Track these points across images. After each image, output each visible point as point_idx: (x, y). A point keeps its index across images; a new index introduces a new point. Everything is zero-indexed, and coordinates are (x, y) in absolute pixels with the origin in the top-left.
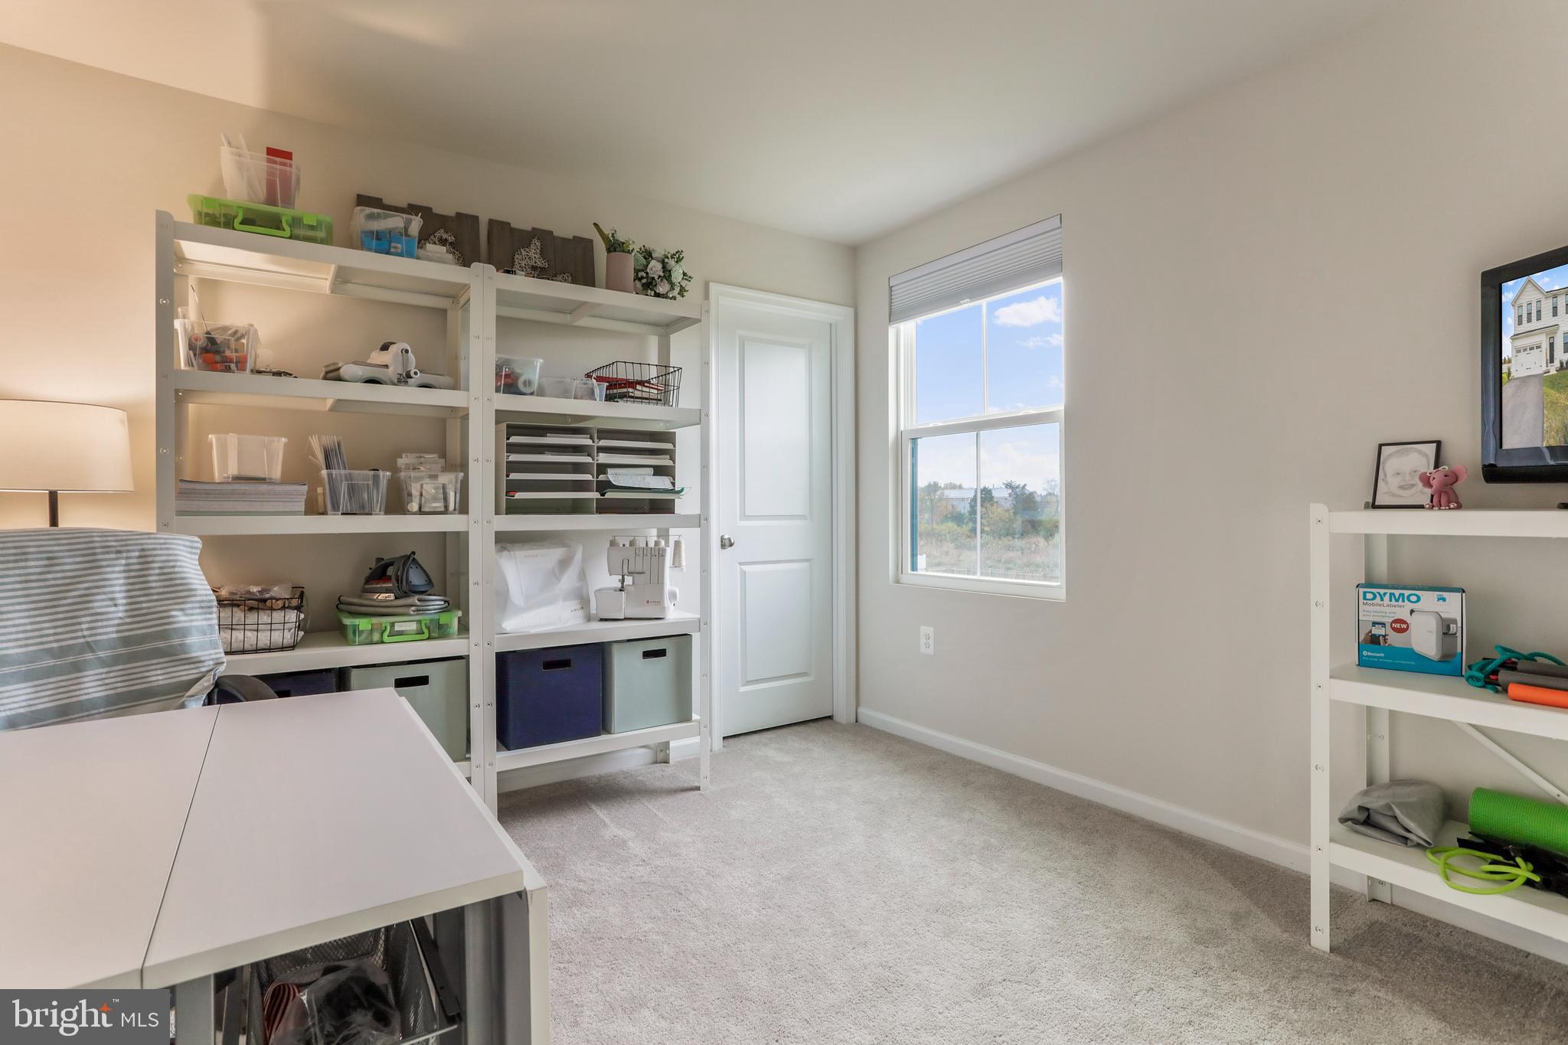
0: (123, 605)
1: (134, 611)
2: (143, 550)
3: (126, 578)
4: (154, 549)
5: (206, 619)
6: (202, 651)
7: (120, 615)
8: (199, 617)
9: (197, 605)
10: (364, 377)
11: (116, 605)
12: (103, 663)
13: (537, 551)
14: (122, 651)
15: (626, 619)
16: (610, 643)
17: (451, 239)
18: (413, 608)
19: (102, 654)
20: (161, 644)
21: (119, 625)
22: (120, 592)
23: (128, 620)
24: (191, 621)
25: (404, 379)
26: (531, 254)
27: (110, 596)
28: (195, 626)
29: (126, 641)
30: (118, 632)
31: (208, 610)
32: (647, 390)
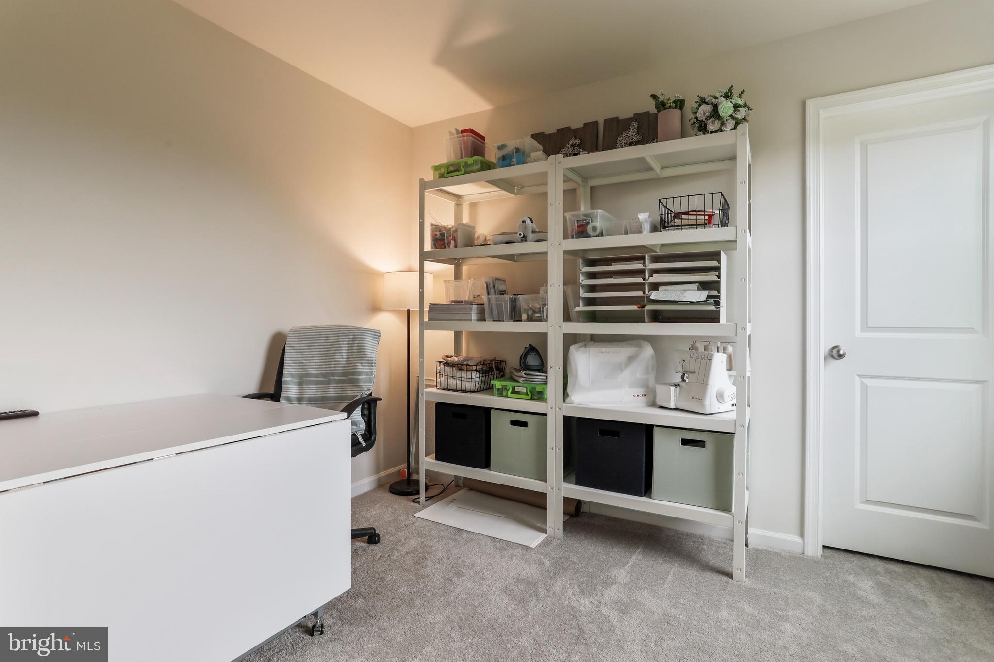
0: (345, 358)
1: (349, 363)
2: (354, 335)
3: (348, 347)
4: (358, 335)
5: (370, 369)
6: (365, 383)
7: (344, 363)
8: (367, 367)
9: (366, 362)
10: (505, 240)
11: (343, 358)
12: (338, 382)
13: (609, 349)
14: (342, 378)
15: (676, 409)
16: (654, 425)
17: (578, 142)
18: (523, 379)
19: (336, 378)
20: (351, 377)
21: (343, 367)
22: (345, 353)
23: (346, 365)
24: (363, 369)
25: (524, 239)
26: (630, 134)
27: (341, 354)
28: (365, 372)
29: (344, 374)
30: (342, 370)
31: (371, 365)
32: (694, 217)
